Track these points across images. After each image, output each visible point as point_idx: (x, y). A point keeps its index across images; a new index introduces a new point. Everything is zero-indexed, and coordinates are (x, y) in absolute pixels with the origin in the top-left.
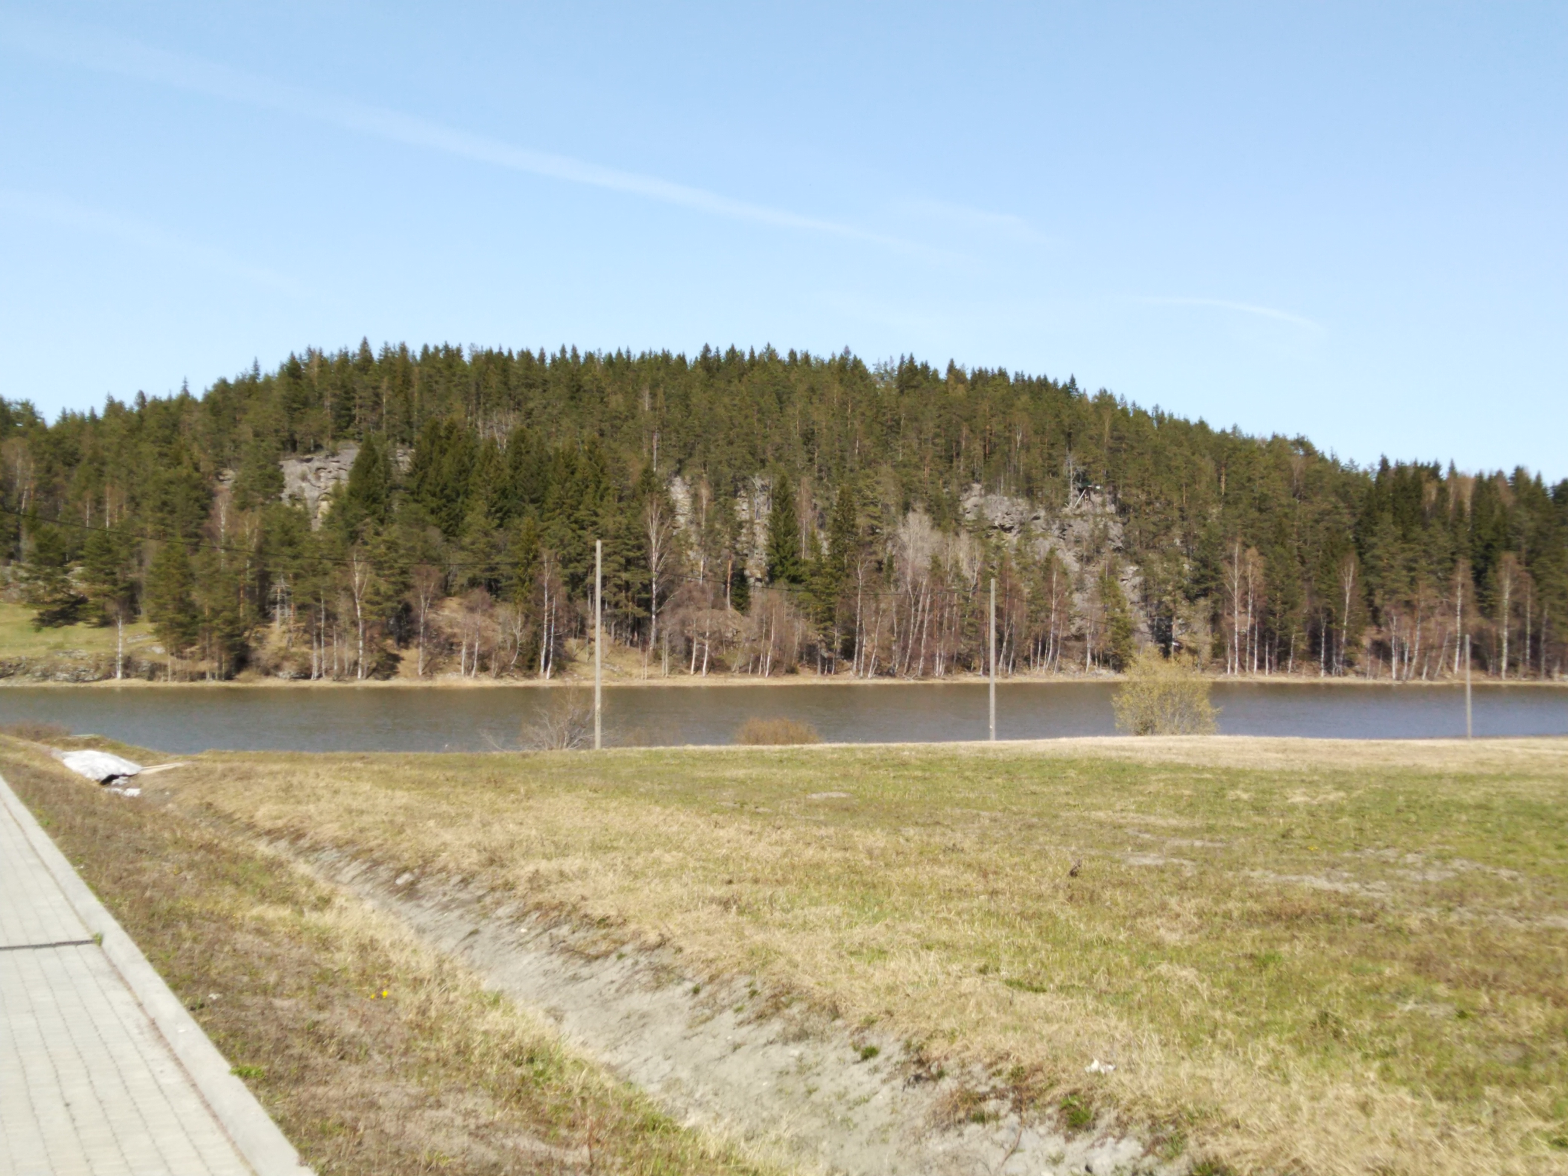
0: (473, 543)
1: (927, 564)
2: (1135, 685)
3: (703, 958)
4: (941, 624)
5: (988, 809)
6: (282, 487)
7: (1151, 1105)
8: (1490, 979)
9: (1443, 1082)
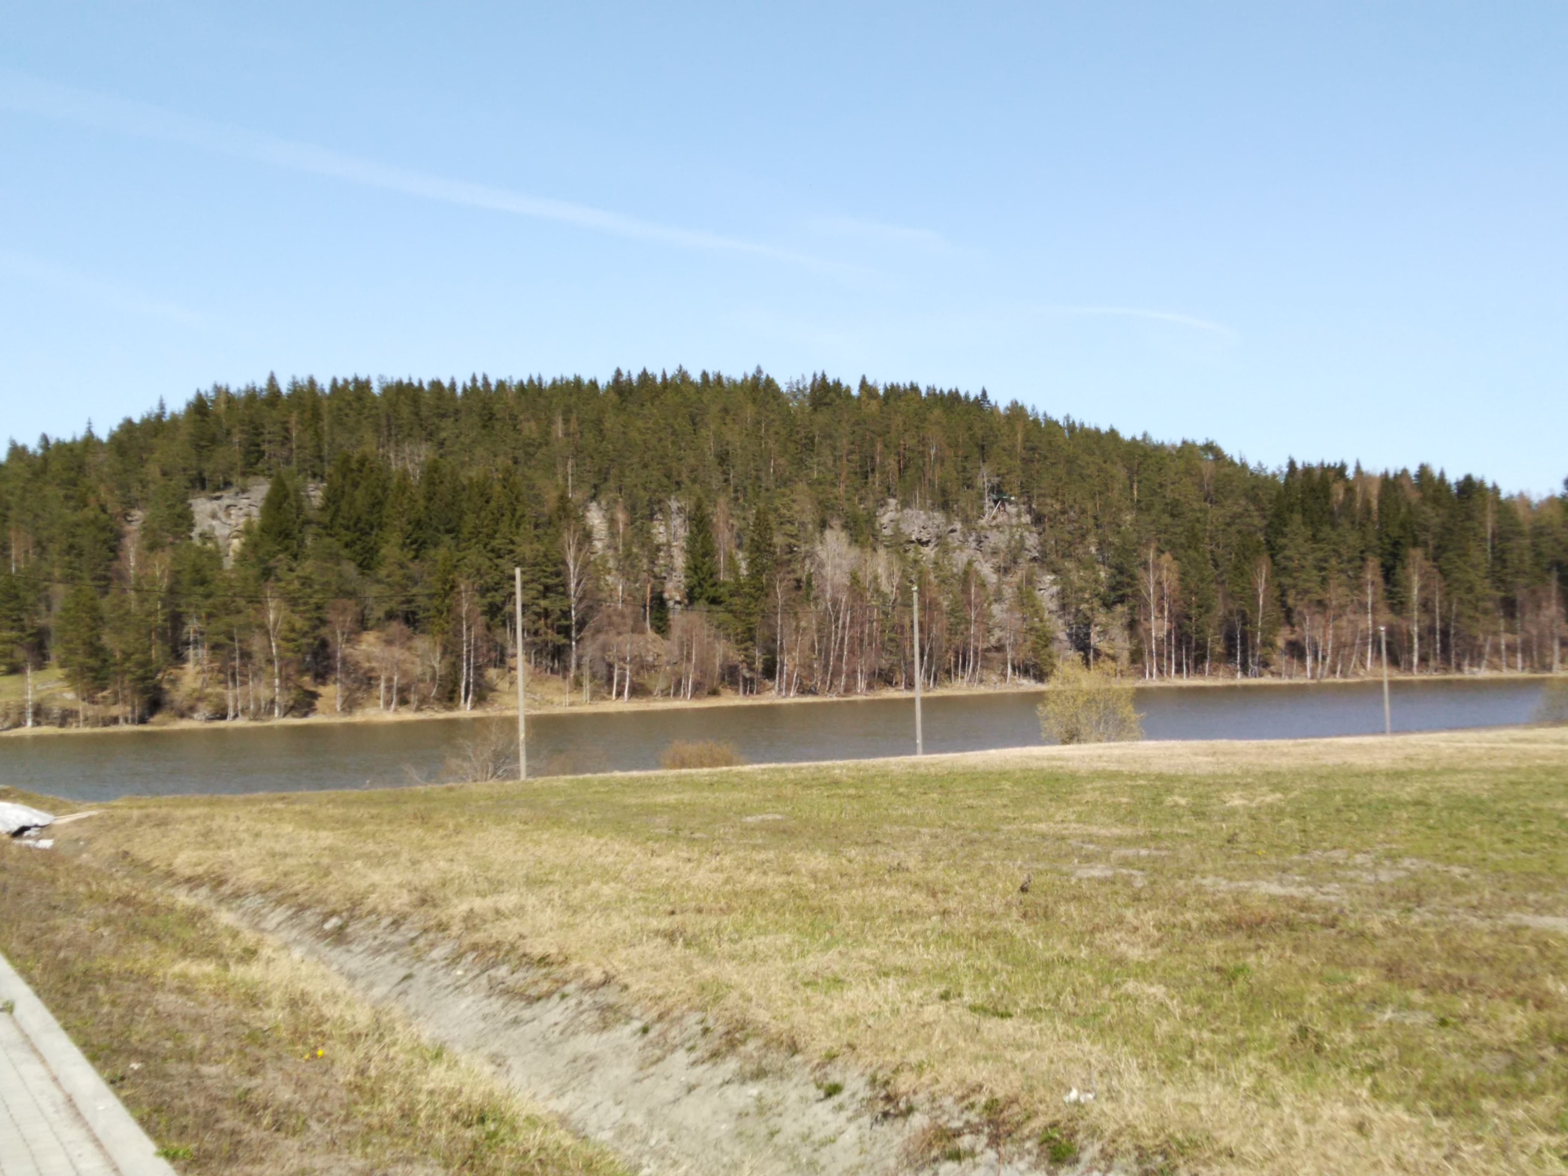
0: (388, 576)
1: (846, 580)
2: (1059, 694)
3: (651, 995)
4: (862, 640)
5: (928, 825)
6: (192, 526)
7: (1137, 1136)
8: (1466, 982)
9: (1436, 1096)
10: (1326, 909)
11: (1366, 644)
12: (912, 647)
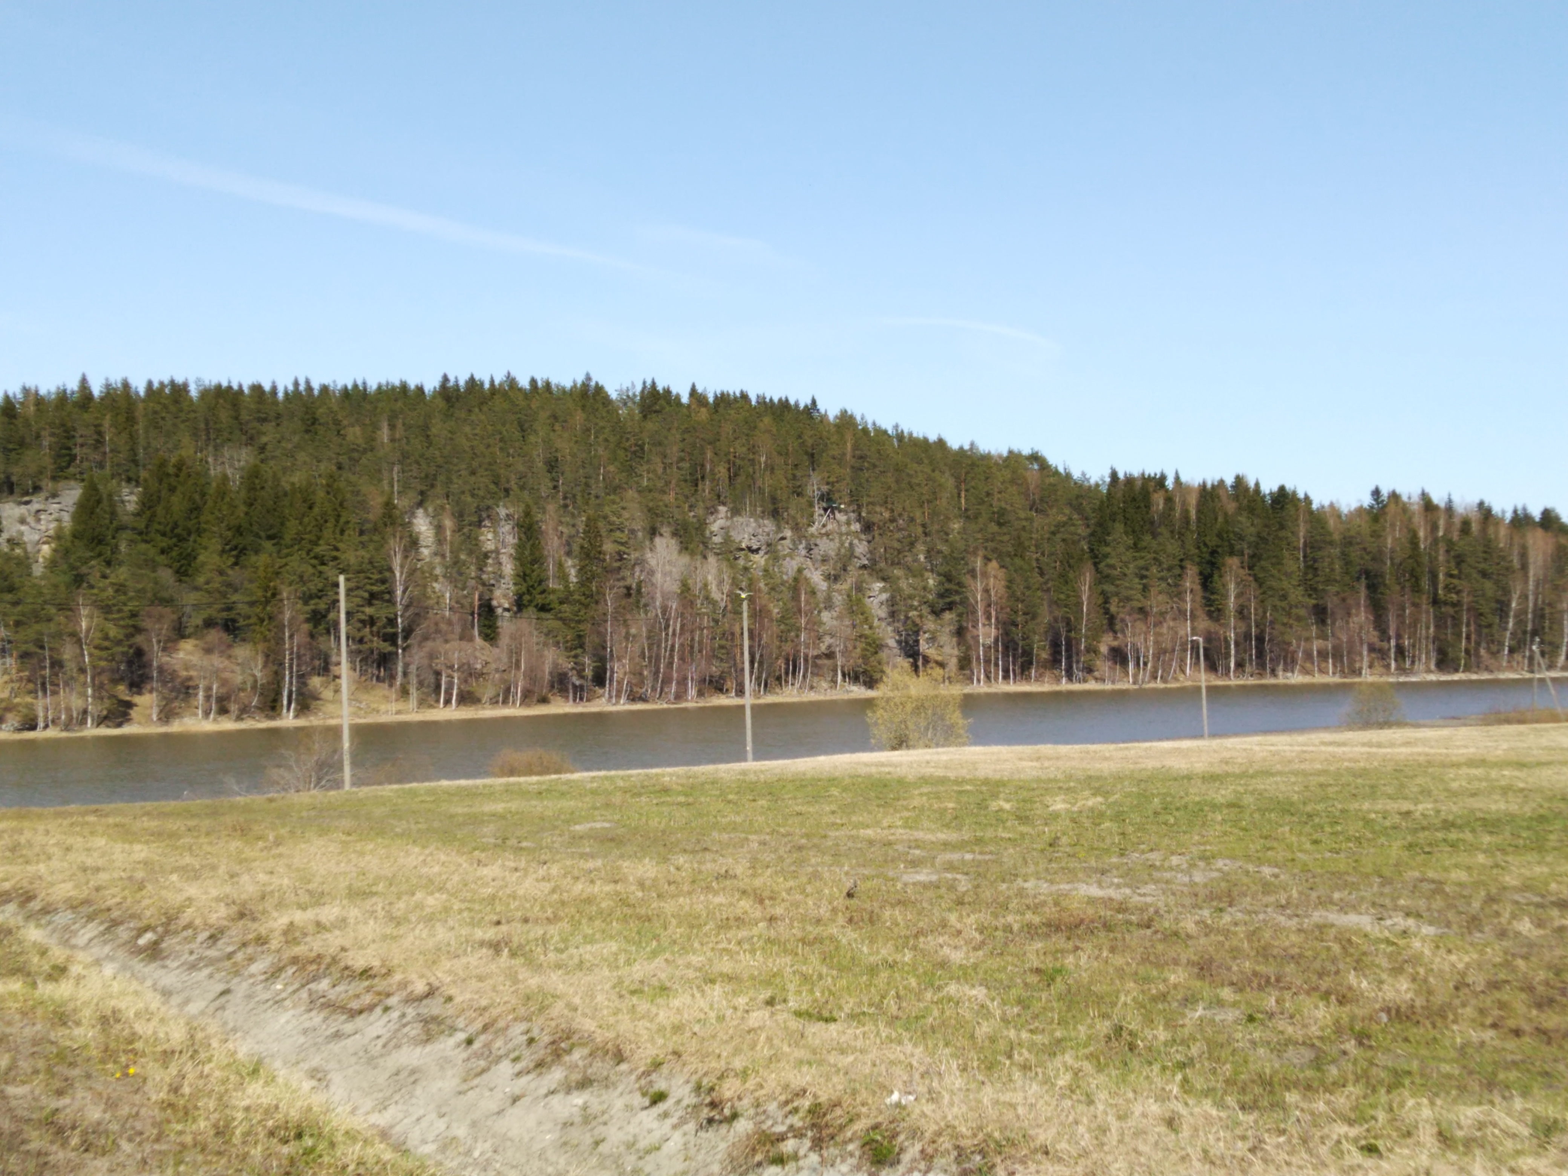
0: (207, 583)
1: (676, 588)
2: (888, 700)
3: (475, 1006)
4: (692, 647)
5: (756, 832)
7: (956, 1136)
8: (1273, 980)
9: (1243, 1090)
10: (1142, 910)
11: (1186, 650)
12: (742, 654)
